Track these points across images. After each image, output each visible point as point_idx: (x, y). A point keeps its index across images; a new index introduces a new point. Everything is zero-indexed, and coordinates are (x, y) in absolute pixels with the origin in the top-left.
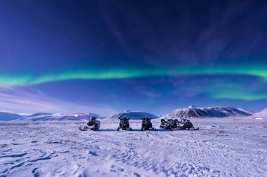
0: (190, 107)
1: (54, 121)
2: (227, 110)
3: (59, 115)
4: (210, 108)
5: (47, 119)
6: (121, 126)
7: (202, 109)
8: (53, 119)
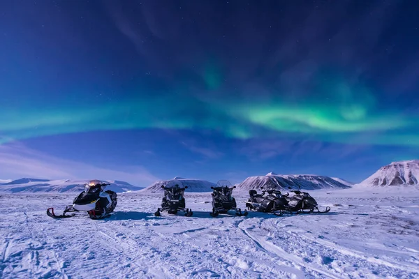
0: (270, 174)
1: (51, 193)
2: (319, 180)
3: (61, 183)
4: (296, 176)
5: (40, 190)
6: (165, 205)
7: (285, 177)
8: (50, 190)
